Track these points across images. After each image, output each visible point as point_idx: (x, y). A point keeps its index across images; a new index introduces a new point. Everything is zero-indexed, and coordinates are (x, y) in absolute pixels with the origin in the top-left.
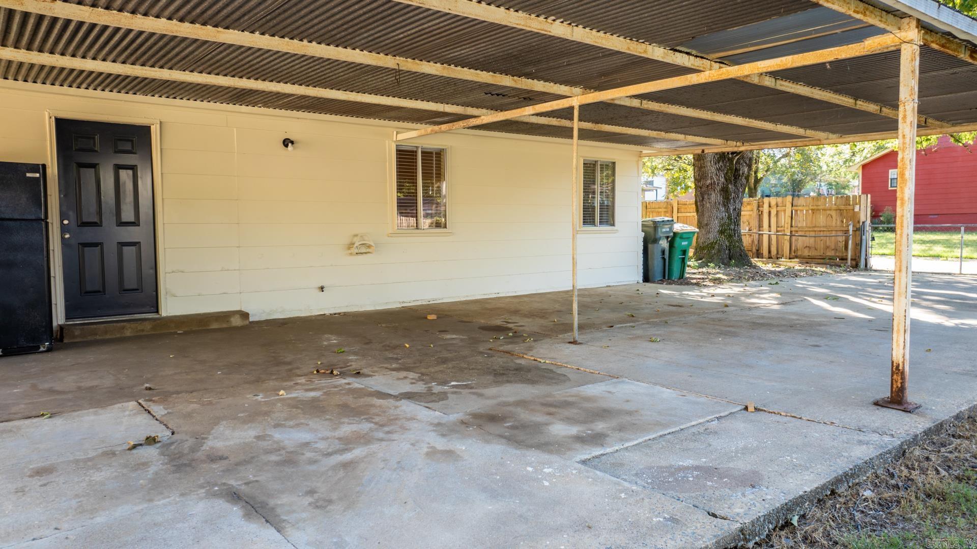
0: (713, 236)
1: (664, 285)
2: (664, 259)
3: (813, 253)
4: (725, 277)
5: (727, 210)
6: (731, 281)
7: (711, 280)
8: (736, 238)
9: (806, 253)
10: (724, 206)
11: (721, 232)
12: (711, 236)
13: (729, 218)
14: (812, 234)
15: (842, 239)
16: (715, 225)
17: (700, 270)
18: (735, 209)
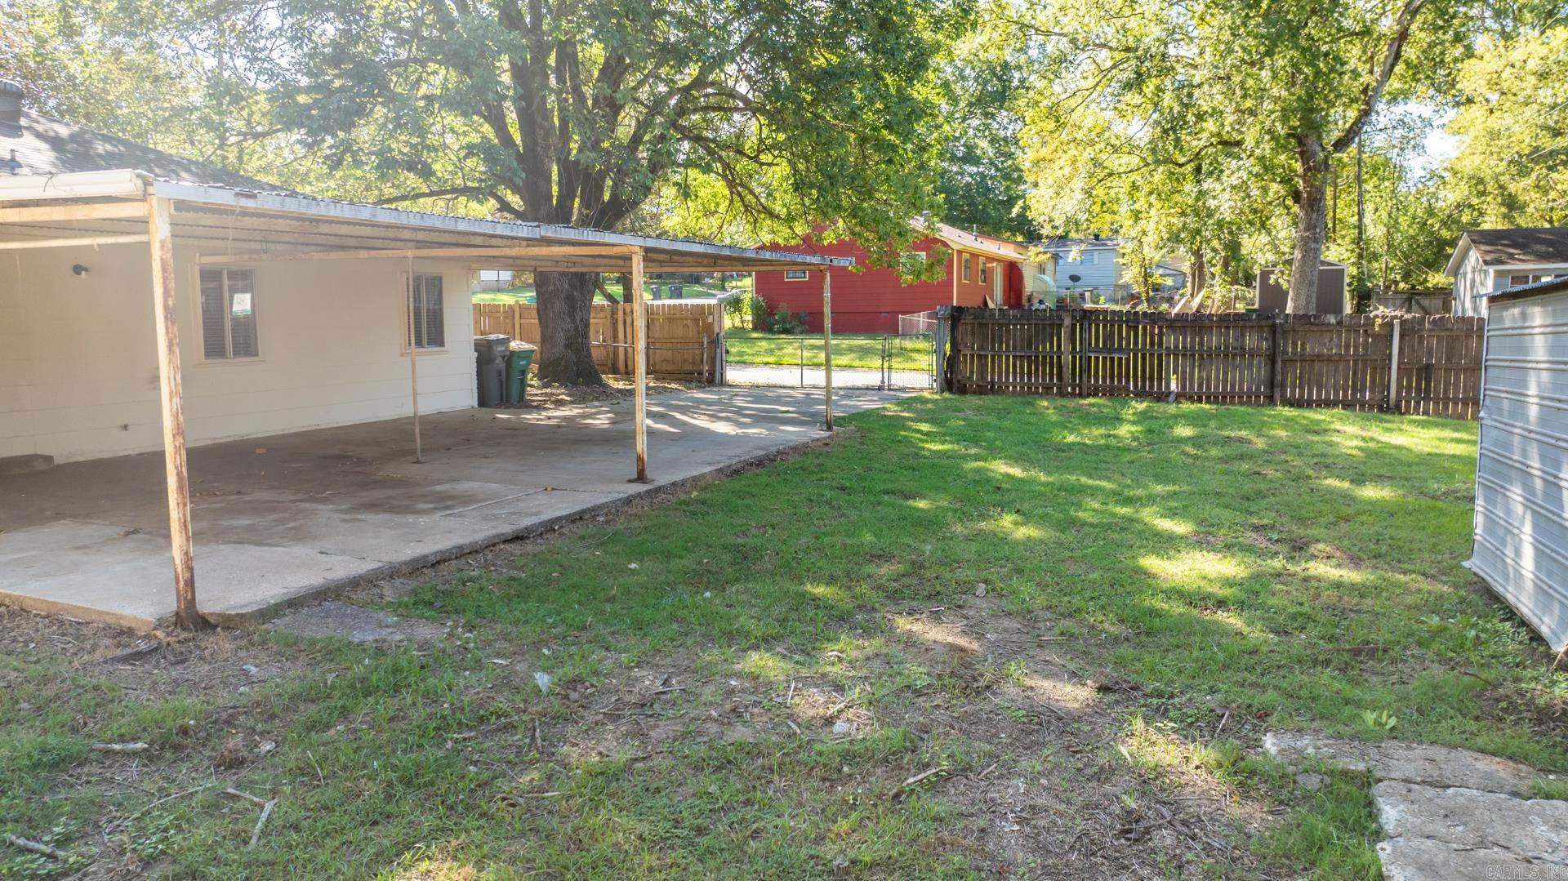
0: (559, 350)
1: (502, 410)
2: (501, 381)
3: (671, 368)
4: (568, 398)
5: (574, 321)
6: (572, 402)
7: (552, 402)
8: (584, 353)
9: (664, 367)
10: (570, 316)
11: (568, 346)
12: (556, 350)
13: (576, 329)
14: (669, 346)
15: (698, 352)
16: (561, 338)
17: (544, 391)
18: (582, 320)
